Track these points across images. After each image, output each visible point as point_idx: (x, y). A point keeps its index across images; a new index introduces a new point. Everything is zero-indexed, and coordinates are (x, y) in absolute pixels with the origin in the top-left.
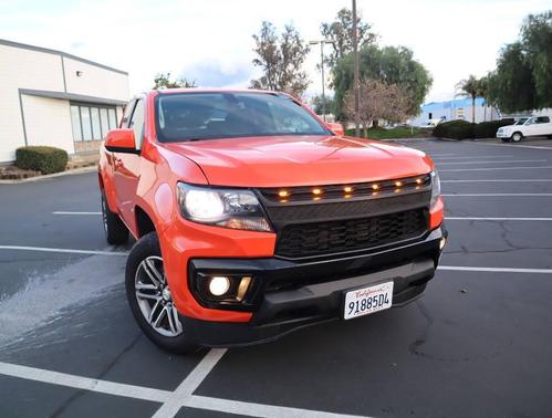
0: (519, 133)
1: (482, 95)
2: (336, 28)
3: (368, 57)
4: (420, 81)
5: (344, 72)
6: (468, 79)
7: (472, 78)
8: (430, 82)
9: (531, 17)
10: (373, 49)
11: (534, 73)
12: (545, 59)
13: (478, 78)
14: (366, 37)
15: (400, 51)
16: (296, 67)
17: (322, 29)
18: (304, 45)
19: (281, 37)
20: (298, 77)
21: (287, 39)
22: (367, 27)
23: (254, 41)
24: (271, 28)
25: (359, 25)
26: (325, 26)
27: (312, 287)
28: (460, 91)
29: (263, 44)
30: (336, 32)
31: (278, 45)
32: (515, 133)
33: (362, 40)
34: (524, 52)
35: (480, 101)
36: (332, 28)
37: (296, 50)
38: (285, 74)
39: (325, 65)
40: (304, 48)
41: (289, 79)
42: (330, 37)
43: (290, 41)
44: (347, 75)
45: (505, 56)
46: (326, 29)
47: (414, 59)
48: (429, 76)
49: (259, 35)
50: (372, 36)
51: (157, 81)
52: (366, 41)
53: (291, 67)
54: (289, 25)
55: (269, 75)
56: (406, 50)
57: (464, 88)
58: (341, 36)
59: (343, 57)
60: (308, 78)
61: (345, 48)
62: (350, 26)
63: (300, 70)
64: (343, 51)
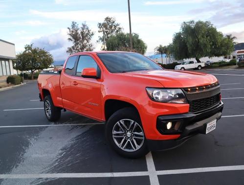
0: (183, 68)
1: (165, 53)
2: (104, 25)
3: (120, 38)
4: (143, 48)
5: (111, 44)
6: (159, 46)
7: (161, 46)
8: (146, 48)
9: (184, 23)
10: (122, 34)
11: (187, 44)
12: (191, 39)
13: (163, 46)
14: (117, 29)
15: (133, 35)
16: (88, 41)
18: (91, 32)
19: (81, 29)
20: (88, 46)
21: (83, 29)
22: (118, 25)
23: (68, 30)
24: (76, 24)
25: (114, 24)
26: (100, 24)
27: (197, 123)
28: (156, 51)
29: (72, 32)
30: (105, 27)
31: (79, 32)
32: (182, 68)
33: (116, 30)
34: (182, 36)
35: (164, 55)
36: (103, 25)
37: (87, 34)
38: (83, 45)
39: (100, 41)
40: (91, 33)
41: (85, 47)
42: (102, 29)
43: (85, 31)
44: (112, 45)
45: (176, 37)
46: (100, 25)
47: (139, 38)
48: (145, 45)
49: (71, 27)
50: (120, 28)
51: (26, 48)
52: (117, 31)
53: (85, 42)
54: (84, 23)
55: (76, 45)
56: (136, 35)
57: (158, 50)
58: (107, 29)
59: (108, 37)
60: (93, 47)
61: (109, 33)
62: (110, 24)
63: (90, 43)
64: (107, 35)
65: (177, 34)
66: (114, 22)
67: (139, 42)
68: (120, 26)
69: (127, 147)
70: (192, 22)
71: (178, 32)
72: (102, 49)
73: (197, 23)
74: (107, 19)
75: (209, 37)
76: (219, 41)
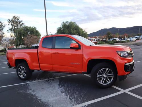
2: (12, 21)
4: (39, 35)
9: (63, 22)
12: (67, 31)
14: (21, 24)
15: (33, 28)
17: (8, 21)
20: (1, 34)
22: (21, 21)
25: (19, 21)
34: (62, 29)
39: (10, 30)
40: (3, 25)
42: (11, 23)
44: (20, 33)
46: (10, 21)
47: (37, 30)
56: (35, 28)
58: (14, 23)
59: (15, 29)
60: (4, 34)
61: (15, 26)
62: (16, 21)
63: (2, 32)
64: (15, 27)
65: (59, 28)
66: (19, 19)
67: (37, 32)
68: (23, 22)
69: (104, 83)
70: (67, 22)
71: (59, 27)
72: (11, 36)
73: (70, 23)
74: (14, 17)
75: (76, 30)
76: (81, 32)
